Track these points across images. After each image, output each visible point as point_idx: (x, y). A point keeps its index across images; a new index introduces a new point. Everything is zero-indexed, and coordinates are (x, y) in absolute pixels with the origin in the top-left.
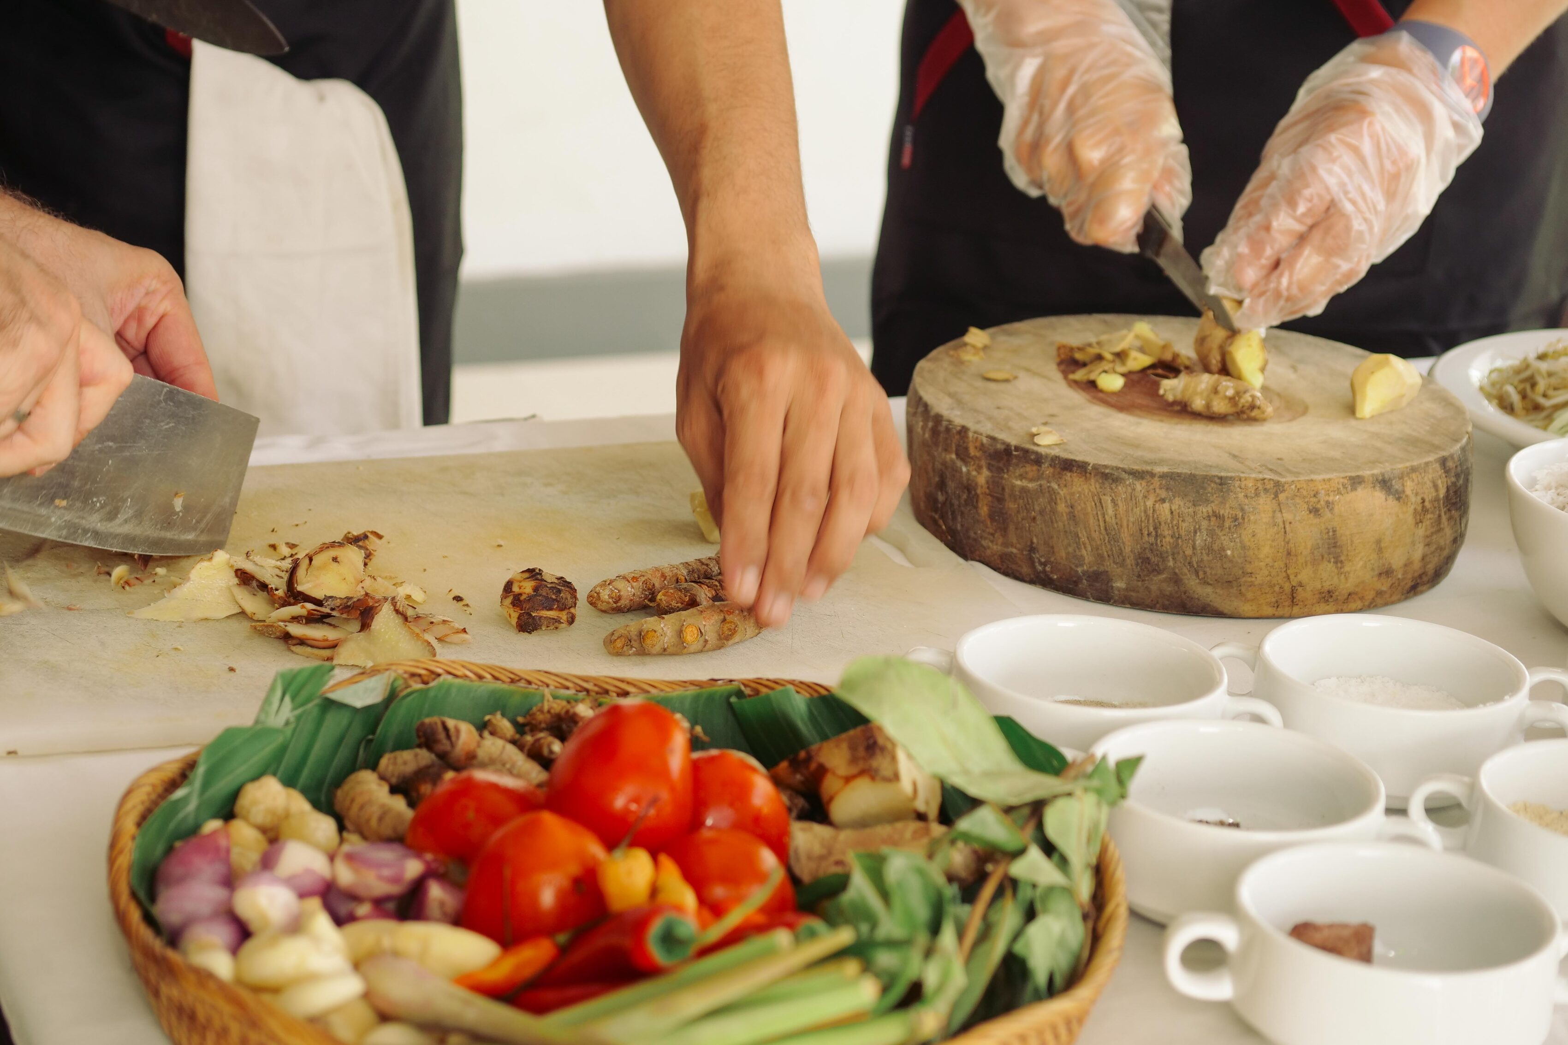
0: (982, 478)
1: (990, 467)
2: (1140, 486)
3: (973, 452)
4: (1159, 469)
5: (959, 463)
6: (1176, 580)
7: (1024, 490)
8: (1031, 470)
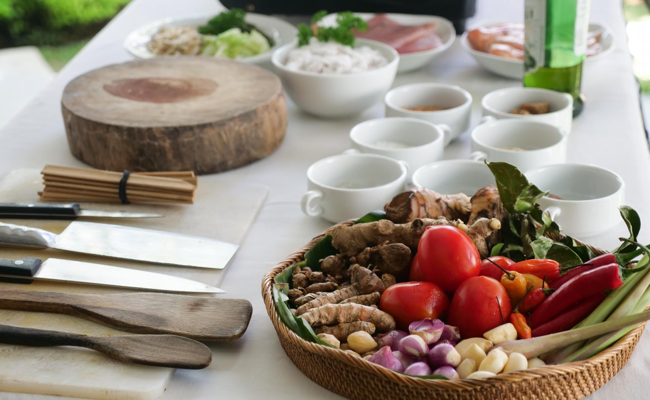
0: (167, 144)
1: (170, 138)
2: (232, 124)
3: (158, 135)
4: (236, 114)
5: (152, 142)
6: (248, 153)
7: (189, 142)
8: (189, 133)
